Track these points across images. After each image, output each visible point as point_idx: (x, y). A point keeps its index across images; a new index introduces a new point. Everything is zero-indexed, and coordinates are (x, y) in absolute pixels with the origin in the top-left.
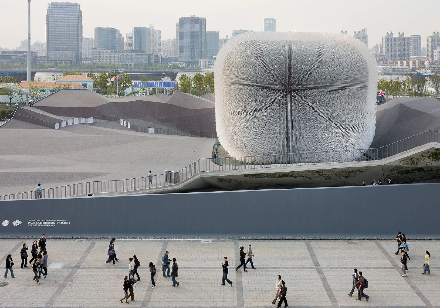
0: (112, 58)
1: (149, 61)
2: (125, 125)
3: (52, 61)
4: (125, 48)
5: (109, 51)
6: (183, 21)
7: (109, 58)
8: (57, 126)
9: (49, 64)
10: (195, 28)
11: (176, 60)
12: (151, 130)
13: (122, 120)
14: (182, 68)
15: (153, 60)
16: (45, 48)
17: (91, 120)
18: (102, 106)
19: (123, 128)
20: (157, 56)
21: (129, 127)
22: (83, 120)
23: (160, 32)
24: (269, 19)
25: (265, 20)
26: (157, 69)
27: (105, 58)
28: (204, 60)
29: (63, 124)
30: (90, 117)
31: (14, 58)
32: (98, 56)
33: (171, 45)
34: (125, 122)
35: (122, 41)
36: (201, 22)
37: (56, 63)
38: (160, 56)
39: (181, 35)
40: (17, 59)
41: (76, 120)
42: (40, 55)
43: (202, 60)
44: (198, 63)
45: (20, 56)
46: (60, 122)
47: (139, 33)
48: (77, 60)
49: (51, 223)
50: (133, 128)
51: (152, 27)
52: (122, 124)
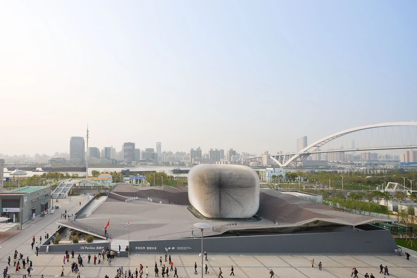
0: (97, 161)
1: (113, 162)
2: (150, 200)
3: (72, 162)
4: (101, 157)
5: (96, 158)
6: (126, 144)
7: (96, 161)
8: (126, 200)
9: (71, 164)
10: (131, 147)
11: (122, 161)
12: (161, 202)
13: (148, 198)
14: (126, 165)
15: (114, 162)
16: (69, 156)
17: (137, 198)
18: (138, 192)
19: (149, 201)
20: (116, 160)
21: (152, 201)
22: (134, 198)
23: (115, 149)
24: (158, 143)
25: (157, 143)
26: (116, 166)
27: (94, 161)
28: (135, 162)
29: (128, 200)
30: (137, 197)
31: (57, 161)
32: (91, 160)
33: (118, 155)
34: (150, 199)
35: (99, 153)
36: (133, 145)
37: (74, 163)
38: (117, 160)
39: (125, 150)
40: (58, 161)
41: (132, 198)
42: (67, 160)
43: (133, 162)
44: (132, 163)
45: (59, 160)
46: (127, 199)
47: (107, 150)
48: (83, 162)
49: (185, 248)
50: (153, 201)
51: (112, 147)
52: (148, 199)
